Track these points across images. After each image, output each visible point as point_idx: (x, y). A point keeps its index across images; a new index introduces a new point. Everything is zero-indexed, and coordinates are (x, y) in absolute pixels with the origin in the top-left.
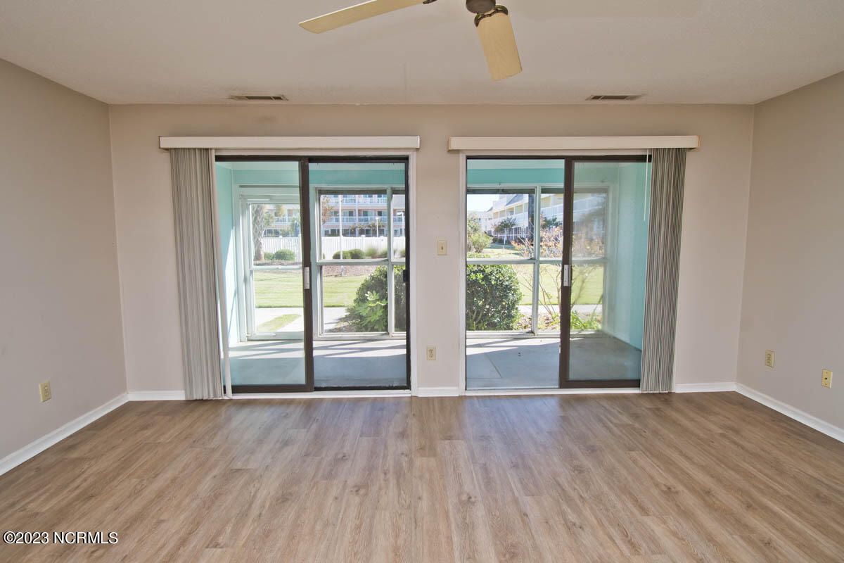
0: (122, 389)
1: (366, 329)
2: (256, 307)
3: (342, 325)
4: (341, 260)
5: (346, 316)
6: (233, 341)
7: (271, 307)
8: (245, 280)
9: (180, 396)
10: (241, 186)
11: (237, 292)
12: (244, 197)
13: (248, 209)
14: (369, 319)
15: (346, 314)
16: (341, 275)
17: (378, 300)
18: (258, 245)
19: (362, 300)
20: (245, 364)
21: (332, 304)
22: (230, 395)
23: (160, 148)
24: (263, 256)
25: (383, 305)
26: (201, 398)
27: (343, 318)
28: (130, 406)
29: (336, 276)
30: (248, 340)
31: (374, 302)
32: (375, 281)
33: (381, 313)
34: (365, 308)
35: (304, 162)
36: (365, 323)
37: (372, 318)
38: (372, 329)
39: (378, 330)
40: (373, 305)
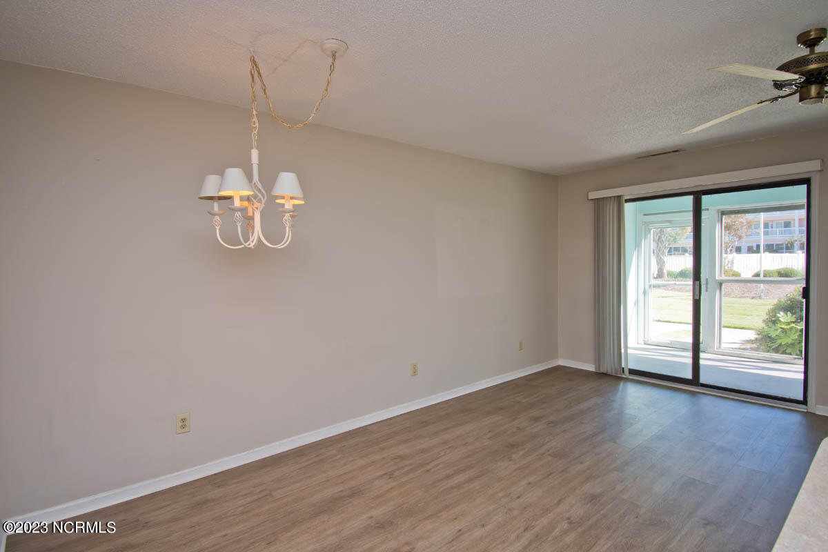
0: (556, 357)
1: (776, 350)
2: (654, 321)
3: (748, 346)
4: (762, 277)
5: (756, 339)
6: (632, 342)
7: (670, 322)
8: (645, 293)
9: (591, 368)
10: (645, 215)
11: (637, 303)
12: (646, 224)
13: (650, 232)
14: (779, 342)
15: (757, 336)
16: (760, 297)
17: (794, 322)
18: (661, 263)
19: (773, 321)
20: (639, 359)
21: (741, 326)
22: (626, 375)
23: (588, 199)
24: (666, 274)
25: (799, 328)
26: (605, 372)
27: (752, 341)
28: (559, 368)
29: (753, 298)
30: (645, 344)
31: (788, 324)
32: (791, 302)
33: (795, 336)
34: (777, 330)
35: (698, 195)
36: (775, 345)
37: (784, 341)
38: (784, 352)
39: (790, 354)
40: (786, 327)
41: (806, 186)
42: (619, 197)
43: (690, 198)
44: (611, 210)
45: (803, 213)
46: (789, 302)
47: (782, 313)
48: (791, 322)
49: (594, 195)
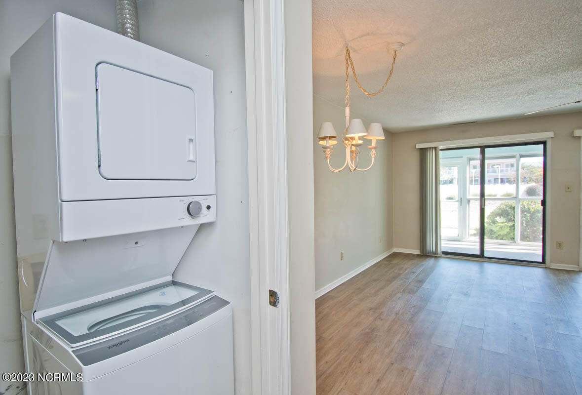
1: (497, 238)
9: (417, 252)
14: (498, 233)
17: (506, 222)
19: (492, 222)
23: (416, 149)
25: (509, 225)
26: (427, 254)
31: (502, 223)
32: (502, 211)
33: (508, 230)
34: (497, 227)
35: (483, 148)
36: (495, 236)
37: (502, 233)
38: (502, 239)
39: (505, 240)
40: (502, 225)
41: (543, 145)
42: (435, 148)
43: (479, 150)
44: (431, 156)
45: (541, 159)
46: (500, 211)
47: (498, 217)
48: (504, 222)
49: (419, 146)
